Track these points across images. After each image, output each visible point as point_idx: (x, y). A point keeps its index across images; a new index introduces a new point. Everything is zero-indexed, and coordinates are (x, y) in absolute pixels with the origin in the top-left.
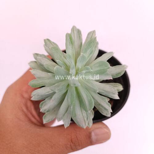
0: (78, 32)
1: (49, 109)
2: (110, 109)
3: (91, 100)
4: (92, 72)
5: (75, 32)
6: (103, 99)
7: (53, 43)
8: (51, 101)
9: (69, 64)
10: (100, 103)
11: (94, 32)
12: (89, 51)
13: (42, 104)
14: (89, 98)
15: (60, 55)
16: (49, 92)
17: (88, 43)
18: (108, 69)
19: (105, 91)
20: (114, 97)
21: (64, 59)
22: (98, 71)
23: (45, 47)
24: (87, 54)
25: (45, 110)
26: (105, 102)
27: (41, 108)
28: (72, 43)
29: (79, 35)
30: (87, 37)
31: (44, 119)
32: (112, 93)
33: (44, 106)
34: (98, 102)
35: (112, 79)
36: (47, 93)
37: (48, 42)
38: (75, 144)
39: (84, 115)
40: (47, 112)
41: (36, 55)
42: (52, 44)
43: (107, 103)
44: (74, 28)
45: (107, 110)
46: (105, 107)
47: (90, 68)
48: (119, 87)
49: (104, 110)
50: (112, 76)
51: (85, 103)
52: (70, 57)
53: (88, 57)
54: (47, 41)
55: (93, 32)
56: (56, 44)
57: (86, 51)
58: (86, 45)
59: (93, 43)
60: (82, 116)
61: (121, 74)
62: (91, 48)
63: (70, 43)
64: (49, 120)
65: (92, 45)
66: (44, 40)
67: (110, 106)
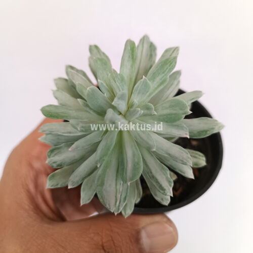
1: (61, 163)
2: (169, 189)
3: (138, 163)
4: (154, 115)
5: (146, 46)
6: (163, 167)
7: (102, 54)
8: (70, 149)
9: (117, 91)
10: (155, 175)
13: (52, 151)
14: (136, 160)
16: (70, 133)
17: (160, 65)
19: (169, 155)
20: (184, 173)
22: (165, 115)
24: (155, 83)
25: (54, 163)
26: (165, 175)
27: (49, 156)
28: (133, 58)
29: (151, 51)
31: (50, 180)
32: (182, 161)
33: (55, 154)
34: (151, 173)
35: (188, 137)
37: (95, 51)
39: (118, 187)
43: (167, 178)
45: (163, 189)
46: (161, 183)
47: (153, 107)
48: (200, 159)
49: (158, 188)
50: (190, 133)
51: (127, 166)
52: (123, 80)
53: (156, 89)
55: (175, 49)
57: (153, 78)
59: (170, 65)
60: (115, 190)
62: (163, 73)
63: (129, 56)
64: (57, 185)
65: (167, 68)
66: (90, 46)
67: (172, 184)
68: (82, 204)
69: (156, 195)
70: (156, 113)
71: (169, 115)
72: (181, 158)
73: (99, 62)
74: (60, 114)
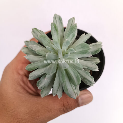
0: (60, 19)
1: (44, 86)
2: (93, 81)
7: (40, 31)
8: (45, 80)
9: (56, 48)
10: (85, 77)
12: (71, 36)
13: (38, 83)
14: (76, 75)
15: (47, 41)
16: (42, 73)
17: (70, 29)
18: (89, 50)
19: (88, 67)
21: (52, 45)
22: (80, 52)
23: (33, 34)
24: (70, 38)
25: (42, 87)
26: (88, 75)
27: (38, 86)
28: (56, 30)
30: (68, 24)
31: (42, 94)
32: (94, 68)
33: (40, 84)
34: (83, 77)
35: (92, 56)
36: (41, 73)
37: (36, 31)
38: (66, 107)
40: (44, 88)
41: (26, 42)
43: (90, 76)
44: (55, 16)
46: (89, 80)
47: (74, 49)
48: (97, 60)
49: (88, 82)
52: (57, 43)
53: (71, 40)
54: (34, 30)
55: (73, 19)
56: (42, 32)
57: (69, 36)
58: (69, 31)
59: (75, 29)
60: (73, 90)
61: (99, 51)
62: (72, 32)
64: (46, 95)
66: (32, 29)
67: (93, 78)
68: (59, 98)
70: (76, 52)
71: (82, 51)
73: (41, 37)
74: (35, 67)
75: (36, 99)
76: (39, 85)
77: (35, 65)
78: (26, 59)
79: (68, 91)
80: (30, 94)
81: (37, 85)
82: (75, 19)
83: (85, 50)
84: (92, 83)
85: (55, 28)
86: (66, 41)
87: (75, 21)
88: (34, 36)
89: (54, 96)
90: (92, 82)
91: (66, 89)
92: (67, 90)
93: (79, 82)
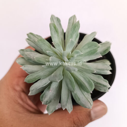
0: (58, 20)
1: (50, 100)
3: (89, 81)
4: (82, 54)
6: (98, 77)
8: (50, 92)
10: (97, 82)
11: (74, 17)
12: (74, 36)
13: (42, 97)
15: (47, 46)
16: (46, 84)
17: (73, 29)
18: (98, 49)
19: (99, 69)
20: (106, 73)
22: (88, 52)
23: (27, 42)
25: (47, 102)
26: (101, 79)
30: (69, 23)
31: (48, 110)
32: (107, 69)
33: (45, 98)
34: (95, 82)
35: (102, 57)
36: (44, 84)
37: (32, 36)
38: (77, 125)
40: (49, 102)
41: (21, 51)
42: (36, 37)
43: (103, 80)
44: (52, 18)
46: (103, 84)
47: (80, 51)
48: (107, 63)
49: (103, 87)
51: (85, 85)
53: (75, 41)
54: (30, 35)
56: (39, 36)
57: (72, 36)
58: (71, 31)
59: (78, 27)
61: (108, 50)
62: (76, 32)
63: (55, 32)
64: (53, 111)
65: (77, 29)
66: (27, 35)
67: (108, 82)
68: (70, 113)
69: (100, 90)
70: (83, 53)
71: (90, 51)
72: (106, 69)
73: (40, 42)
74: (36, 78)
75: (39, 118)
76: (43, 99)
77: (36, 75)
78: (24, 70)
79: (81, 100)
80: (31, 112)
81: (41, 100)
82: (76, 17)
83: (94, 50)
84: (107, 87)
85: (54, 29)
86: (70, 41)
87: (76, 19)
88: (29, 44)
89: (64, 109)
90: (107, 85)
91: (77, 98)
92: (79, 99)
93: (92, 87)
